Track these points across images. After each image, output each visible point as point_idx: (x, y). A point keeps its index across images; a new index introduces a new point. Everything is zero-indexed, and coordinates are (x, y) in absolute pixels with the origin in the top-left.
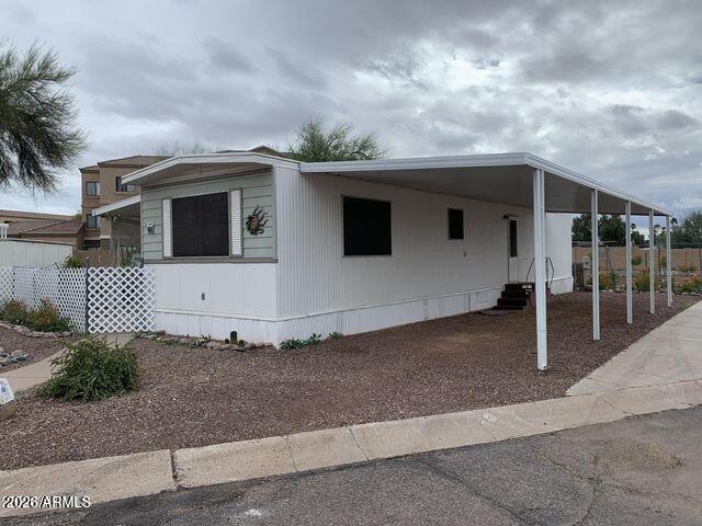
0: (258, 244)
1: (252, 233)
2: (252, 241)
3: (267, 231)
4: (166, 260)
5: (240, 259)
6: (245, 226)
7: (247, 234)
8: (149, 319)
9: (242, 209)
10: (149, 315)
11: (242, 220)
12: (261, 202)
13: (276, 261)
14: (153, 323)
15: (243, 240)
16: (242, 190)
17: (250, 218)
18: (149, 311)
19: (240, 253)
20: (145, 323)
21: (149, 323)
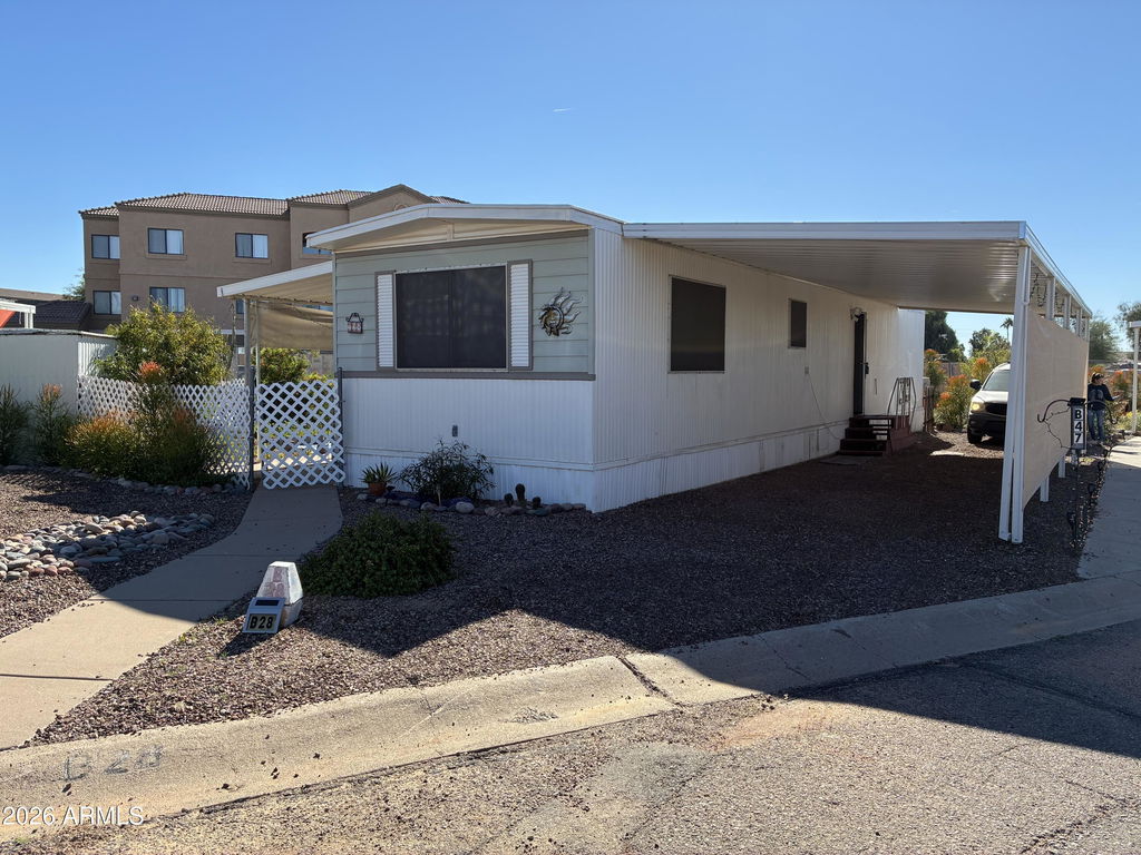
0: (560, 350)
1: (549, 333)
2: (548, 345)
3: (576, 331)
4: (382, 372)
5: (526, 374)
6: (537, 321)
7: (540, 334)
9: (531, 294)
11: (531, 310)
12: (568, 284)
13: (593, 378)
15: (532, 343)
16: (531, 263)
19: (526, 363)
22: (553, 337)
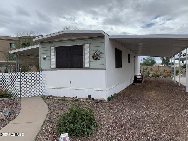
0: (97, 63)
1: (94, 59)
2: (94, 62)
3: (101, 59)
4: (52, 69)
5: (89, 69)
6: (91, 57)
7: (92, 60)
8: (44, 91)
9: (90, 51)
10: (44, 89)
11: (90, 55)
12: (99, 48)
13: (105, 69)
14: (46, 92)
15: (90, 62)
16: (90, 44)
17: (94, 54)
18: (44, 88)
19: (89, 67)
20: (43, 93)
21: (44, 92)
22: (95, 60)
